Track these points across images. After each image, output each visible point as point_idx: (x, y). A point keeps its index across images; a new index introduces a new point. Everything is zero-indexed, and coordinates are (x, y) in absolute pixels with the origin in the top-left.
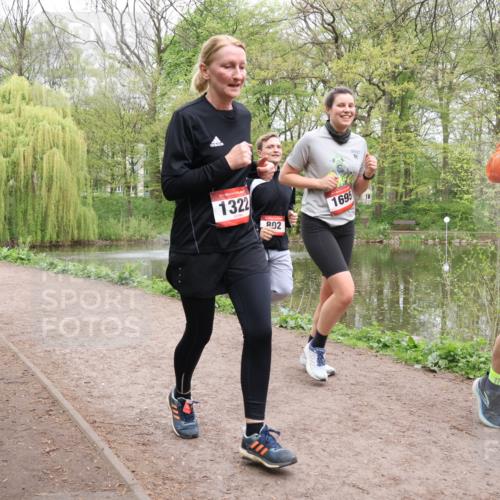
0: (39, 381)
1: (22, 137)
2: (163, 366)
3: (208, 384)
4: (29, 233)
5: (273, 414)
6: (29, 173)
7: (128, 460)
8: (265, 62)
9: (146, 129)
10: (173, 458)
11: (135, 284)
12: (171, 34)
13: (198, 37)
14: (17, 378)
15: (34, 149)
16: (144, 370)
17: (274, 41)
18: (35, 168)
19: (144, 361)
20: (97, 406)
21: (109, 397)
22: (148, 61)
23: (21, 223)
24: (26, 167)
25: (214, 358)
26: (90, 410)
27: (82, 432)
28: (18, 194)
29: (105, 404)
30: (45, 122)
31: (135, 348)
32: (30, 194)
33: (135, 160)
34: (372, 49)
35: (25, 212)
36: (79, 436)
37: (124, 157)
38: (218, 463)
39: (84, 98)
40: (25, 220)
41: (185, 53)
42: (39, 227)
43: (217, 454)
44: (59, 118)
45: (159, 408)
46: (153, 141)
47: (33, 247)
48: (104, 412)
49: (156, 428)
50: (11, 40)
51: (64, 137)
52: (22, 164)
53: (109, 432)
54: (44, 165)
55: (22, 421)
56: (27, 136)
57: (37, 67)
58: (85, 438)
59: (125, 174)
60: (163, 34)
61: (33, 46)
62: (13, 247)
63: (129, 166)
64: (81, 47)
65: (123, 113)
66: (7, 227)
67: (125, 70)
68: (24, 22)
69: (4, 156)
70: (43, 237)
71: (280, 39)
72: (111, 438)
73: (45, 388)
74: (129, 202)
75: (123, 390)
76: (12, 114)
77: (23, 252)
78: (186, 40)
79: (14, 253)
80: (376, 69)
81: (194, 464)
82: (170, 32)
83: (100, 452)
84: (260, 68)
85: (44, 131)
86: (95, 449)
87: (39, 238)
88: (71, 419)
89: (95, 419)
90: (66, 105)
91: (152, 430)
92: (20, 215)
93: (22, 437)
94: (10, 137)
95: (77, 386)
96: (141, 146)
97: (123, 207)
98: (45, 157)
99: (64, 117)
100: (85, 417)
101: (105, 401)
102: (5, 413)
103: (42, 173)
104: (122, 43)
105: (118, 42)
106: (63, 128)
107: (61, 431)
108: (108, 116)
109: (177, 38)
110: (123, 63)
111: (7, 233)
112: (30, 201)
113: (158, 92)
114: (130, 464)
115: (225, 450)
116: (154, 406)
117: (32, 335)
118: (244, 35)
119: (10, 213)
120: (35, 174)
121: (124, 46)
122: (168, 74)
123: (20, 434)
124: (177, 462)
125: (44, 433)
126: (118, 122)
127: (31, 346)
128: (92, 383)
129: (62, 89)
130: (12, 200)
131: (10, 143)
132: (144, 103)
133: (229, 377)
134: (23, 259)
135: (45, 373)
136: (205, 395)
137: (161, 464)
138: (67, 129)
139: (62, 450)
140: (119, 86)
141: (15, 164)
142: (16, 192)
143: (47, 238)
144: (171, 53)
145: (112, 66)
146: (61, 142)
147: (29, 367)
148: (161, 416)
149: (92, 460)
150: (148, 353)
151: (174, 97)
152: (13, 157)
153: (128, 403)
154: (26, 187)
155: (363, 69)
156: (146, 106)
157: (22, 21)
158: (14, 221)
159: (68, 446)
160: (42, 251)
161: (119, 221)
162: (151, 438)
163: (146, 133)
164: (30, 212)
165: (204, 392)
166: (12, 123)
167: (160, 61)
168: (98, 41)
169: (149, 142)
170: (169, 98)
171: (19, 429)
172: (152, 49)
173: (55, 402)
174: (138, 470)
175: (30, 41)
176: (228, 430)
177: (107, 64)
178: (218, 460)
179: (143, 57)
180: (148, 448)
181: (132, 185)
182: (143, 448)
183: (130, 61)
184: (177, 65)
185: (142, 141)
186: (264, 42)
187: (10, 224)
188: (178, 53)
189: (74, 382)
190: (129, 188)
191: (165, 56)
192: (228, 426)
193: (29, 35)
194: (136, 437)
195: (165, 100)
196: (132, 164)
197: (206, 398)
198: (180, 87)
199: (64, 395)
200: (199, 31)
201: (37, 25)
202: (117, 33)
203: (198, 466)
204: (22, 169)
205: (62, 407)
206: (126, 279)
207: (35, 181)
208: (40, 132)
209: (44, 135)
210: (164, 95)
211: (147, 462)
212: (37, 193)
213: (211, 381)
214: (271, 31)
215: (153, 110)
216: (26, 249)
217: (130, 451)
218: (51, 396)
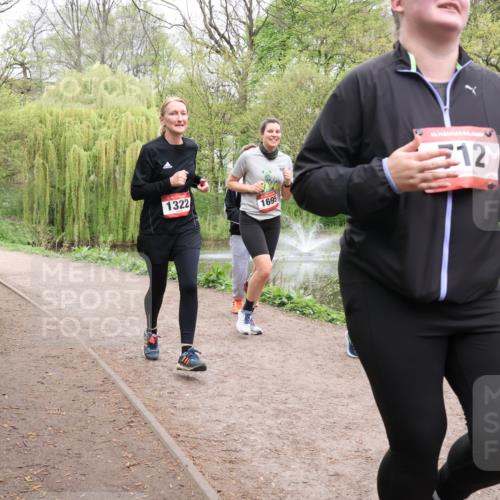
0: (120, 390)
1: (104, 130)
2: (253, 377)
3: (301, 399)
4: (110, 231)
5: (374, 433)
6: (112, 168)
7: (212, 478)
8: (368, 44)
9: (236, 120)
10: (262, 478)
11: (223, 287)
12: (263, 14)
13: (293, 17)
14: (97, 386)
15: (116, 142)
16: (232, 381)
17: (378, 19)
18: (117, 162)
19: (232, 371)
20: (181, 419)
21: (193, 409)
22: (238, 45)
23: (102, 221)
24: (108, 162)
25: (308, 370)
26: (173, 422)
27: (165, 446)
28: (100, 190)
29: (189, 417)
30: (128, 113)
31: (222, 356)
32: (112, 190)
33: (223, 154)
34: (490, 24)
35: (106, 210)
36: (162, 451)
37: (212, 150)
38: (311, 486)
39: (169, 87)
40: (106, 217)
41: (279, 36)
42: (121, 225)
43: (311, 476)
44: (144, 108)
45: (247, 423)
46: (243, 132)
47: (114, 247)
48: (189, 425)
49: (245, 445)
50: (93, 26)
51: (148, 129)
52: (104, 157)
53: (194, 448)
54: (127, 158)
55: (101, 433)
56: (109, 128)
57: (120, 55)
58: (167, 453)
59: (213, 168)
60: (254, 16)
61: (116, 32)
62: (93, 246)
63: (217, 160)
64: (167, 31)
65: (211, 102)
66: (87, 225)
67: (214, 56)
68: (107, 6)
69: (85, 150)
70: (125, 236)
71: (384, 16)
72: (195, 453)
73: (126, 397)
74: (217, 198)
75: (209, 402)
76: (94, 105)
77: (104, 252)
78: (280, 20)
79: (95, 253)
80: (495, 48)
81: (285, 486)
82: (263, 13)
83: (184, 469)
84: (362, 50)
85: (127, 123)
86: (179, 465)
87: (121, 237)
88: (153, 432)
89: (179, 432)
90: (150, 94)
91: (239, 447)
92: (101, 212)
93: (101, 449)
94: (91, 130)
95: (160, 396)
96: (230, 138)
97: (209, 203)
98: (128, 151)
99: (148, 107)
100: (168, 430)
101: (190, 413)
102: (83, 424)
103: (125, 168)
104: (211, 26)
105: (206, 26)
106: (147, 120)
107: (143, 444)
108: (195, 105)
109: (270, 19)
110: (212, 48)
111: (88, 231)
112: (111, 197)
113: (249, 79)
114: (216, 483)
115: (320, 472)
116: (243, 420)
117: (113, 340)
118: (344, 14)
119: (91, 210)
120: (117, 168)
121: (213, 30)
122: (260, 59)
123: (100, 446)
124: (267, 482)
125: (124, 446)
126: (206, 112)
127: (112, 352)
128: (176, 393)
129: (147, 77)
130: (93, 196)
131: (92, 136)
132: (233, 91)
133: (324, 391)
134: (103, 259)
135: (126, 381)
136: (298, 410)
137: (250, 485)
138: (152, 120)
139: (143, 465)
140: (207, 73)
141: (96, 158)
142: (97, 188)
143: (129, 237)
144: (264, 36)
145: (200, 52)
146: (145, 133)
147: (110, 376)
148: (249, 432)
149: (175, 476)
150: (236, 363)
151: (266, 84)
152: (94, 151)
153: (214, 416)
154: (108, 183)
155: (480, 48)
156: (237, 94)
157: (104, 5)
158: (94, 218)
159: (149, 461)
160: (124, 251)
161: (206, 219)
162: (239, 455)
163: (235, 124)
164: (111, 208)
165: (297, 406)
166: (94, 114)
167: (252, 44)
168: (185, 25)
169: (239, 133)
170: (261, 85)
171: (98, 440)
172: (243, 31)
173: (136, 413)
174: (224, 490)
175: (113, 26)
176: (323, 450)
177: (194, 48)
178: (312, 482)
179: (233, 41)
180: (235, 466)
181: (220, 180)
182: (230, 466)
183: (220, 46)
184: (270, 49)
185: (231, 133)
186: (366, 20)
187: (90, 221)
188: (271, 35)
189: (156, 392)
190: (217, 183)
191: (257, 39)
192: (323, 445)
193: (113, 20)
194: (222, 454)
195: (257, 86)
196: (221, 157)
197: (299, 414)
198: (273, 73)
199: (146, 406)
200: (296, 10)
201: (120, 9)
202: (205, 16)
203: (290, 489)
204: (103, 164)
205: (143, 418)
206: (213, 282)
207: (117, 176)
208: (123, 125)
209: (127, 127)
210: (255, 82)
211: (234, 482)
212: (119, 188)
213: (305, 395)
214: (374, 8)
215: (244, 99)
216: (108, 248)
217: (216, 469)
218: (132, 406)
